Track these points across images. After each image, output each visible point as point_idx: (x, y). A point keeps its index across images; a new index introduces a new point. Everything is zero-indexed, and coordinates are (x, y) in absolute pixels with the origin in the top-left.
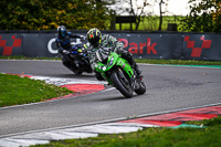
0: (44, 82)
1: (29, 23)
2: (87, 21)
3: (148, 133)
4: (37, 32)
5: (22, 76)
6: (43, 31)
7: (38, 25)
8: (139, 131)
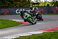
0: (16, 21)
1: (11, 6)
2: (26, 4)
3: (45, 33)
4: (13, 8)
5: (10, 20)
6: (14, 8)
7: (13, 6)
8: (43, 33)
